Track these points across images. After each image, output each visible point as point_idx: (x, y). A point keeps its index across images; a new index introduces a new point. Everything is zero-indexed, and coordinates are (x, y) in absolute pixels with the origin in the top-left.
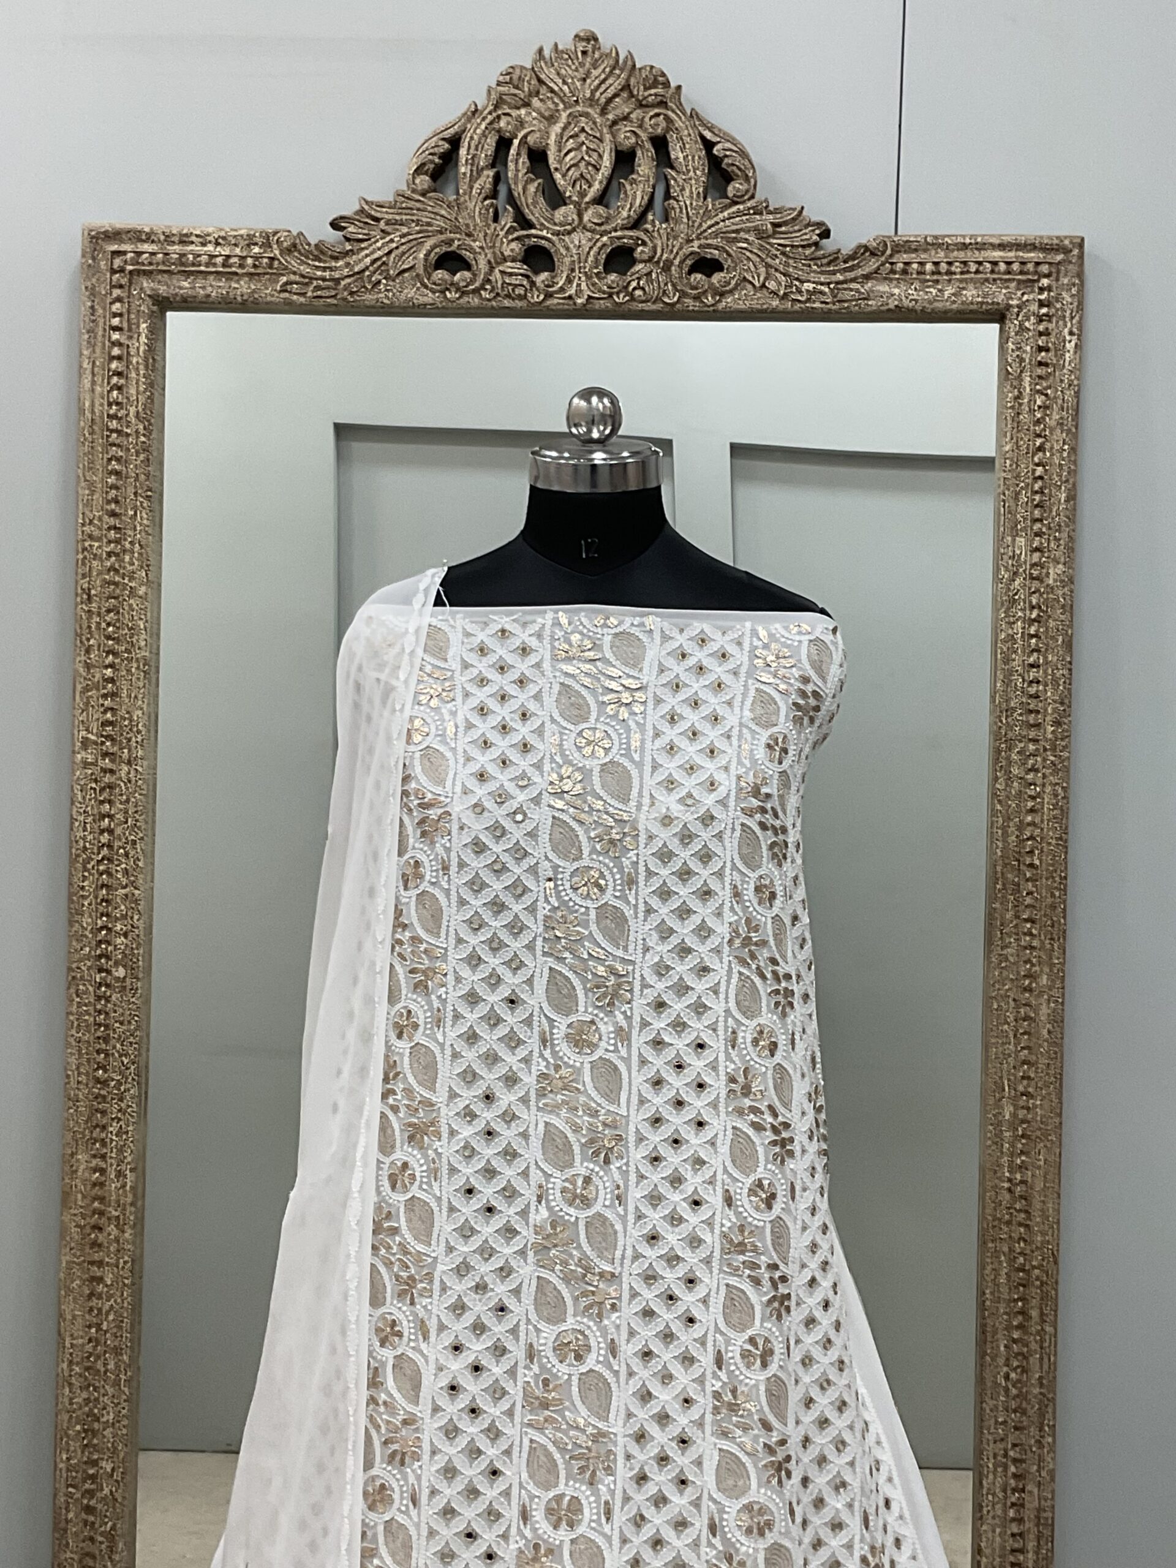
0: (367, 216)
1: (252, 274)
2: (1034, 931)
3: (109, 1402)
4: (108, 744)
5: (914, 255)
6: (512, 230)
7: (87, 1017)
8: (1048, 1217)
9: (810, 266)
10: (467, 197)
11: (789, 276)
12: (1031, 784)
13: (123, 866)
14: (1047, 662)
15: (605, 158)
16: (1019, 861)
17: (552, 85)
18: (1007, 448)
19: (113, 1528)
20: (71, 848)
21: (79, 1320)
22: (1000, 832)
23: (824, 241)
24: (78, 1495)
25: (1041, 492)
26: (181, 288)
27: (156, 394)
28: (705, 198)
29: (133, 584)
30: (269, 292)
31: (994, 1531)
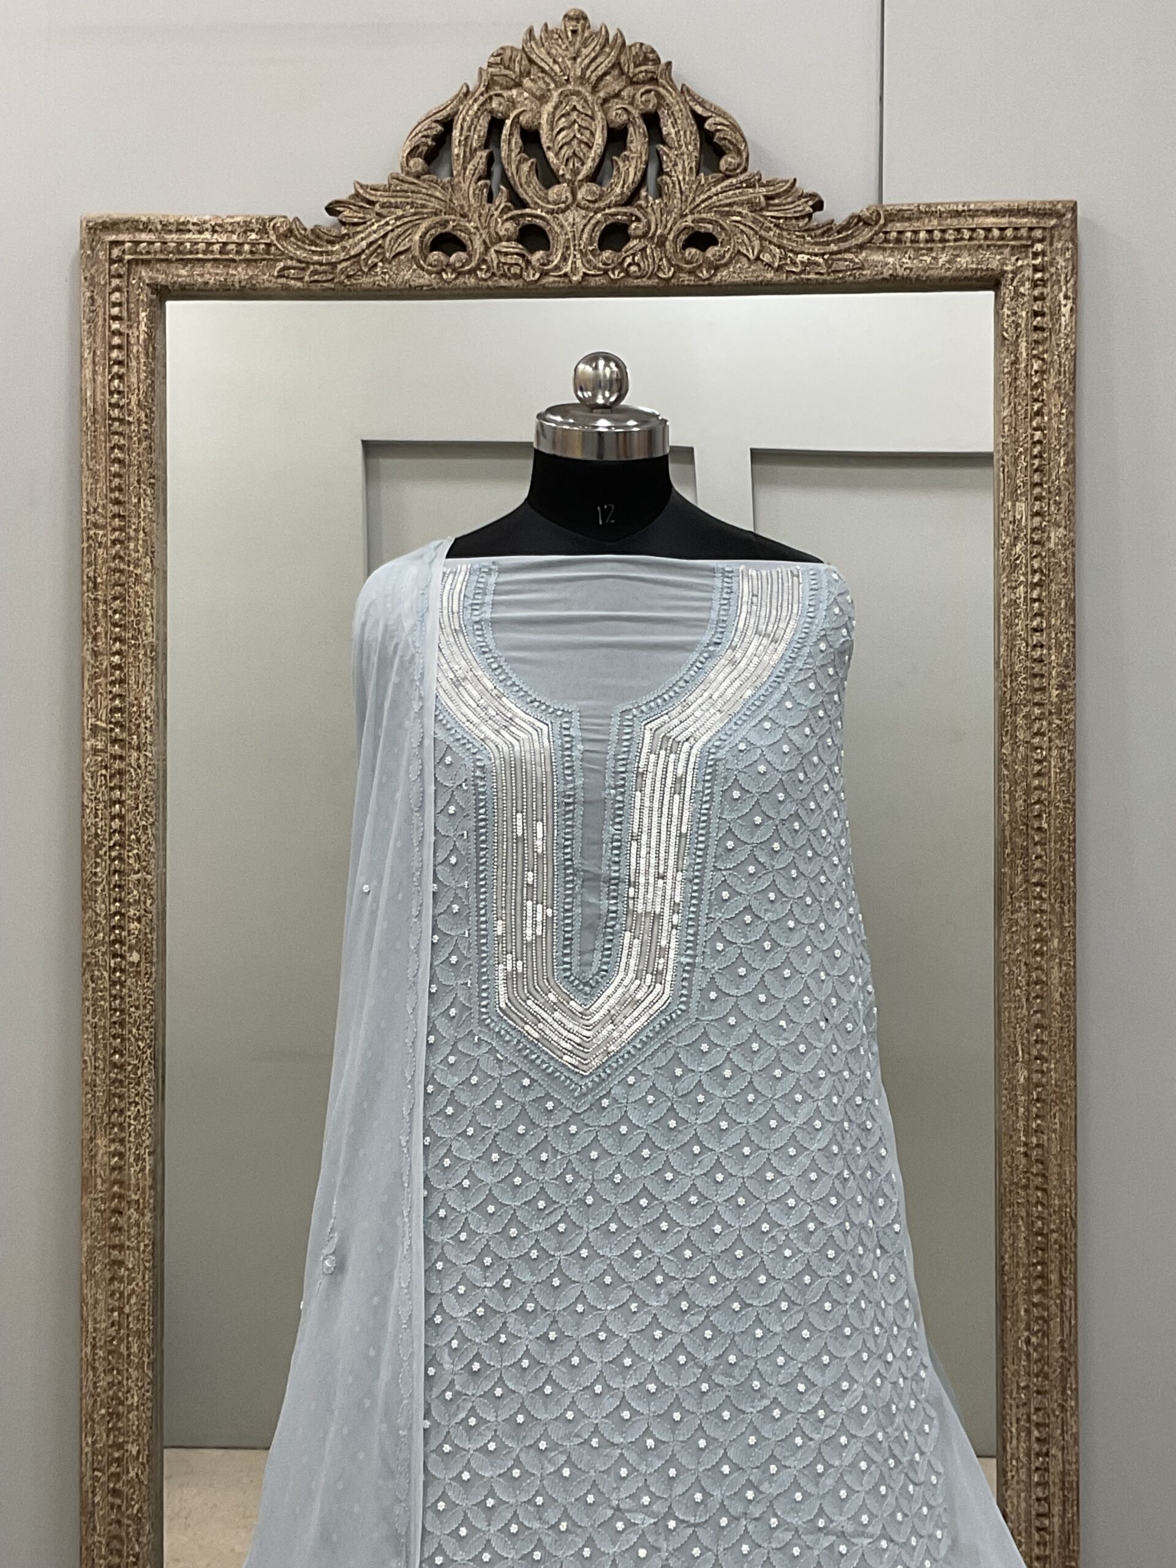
0: (362, 199)
1: (247, 261)
2: (1044, 895)
3: (133, 1385)
4: (117, 730)
5: (907, 224)
6: (506, 210)
7: (102, 1003)
8: (1065, 1180)
9: (804, 237)
10: (461, 179)
11: (784, 248)
12: (1037, 748)
13: (135, 851)
14: (1049, 626)
15: (597, 136)
16: (1027, 825)
17: (543, 64)
18: (1005, 413)
19: (140, 1510)
20: (83, 835)
21: (102, 1304)
22: (1007, 796)
23: (817, 214)
24: (104, 1479)
25: (1040, 456)
26: (179, 276)
27: (157, 383)
28: (698, 174)
29: (139, 571)
30: (266, 277)
31: (1019, 1496)
